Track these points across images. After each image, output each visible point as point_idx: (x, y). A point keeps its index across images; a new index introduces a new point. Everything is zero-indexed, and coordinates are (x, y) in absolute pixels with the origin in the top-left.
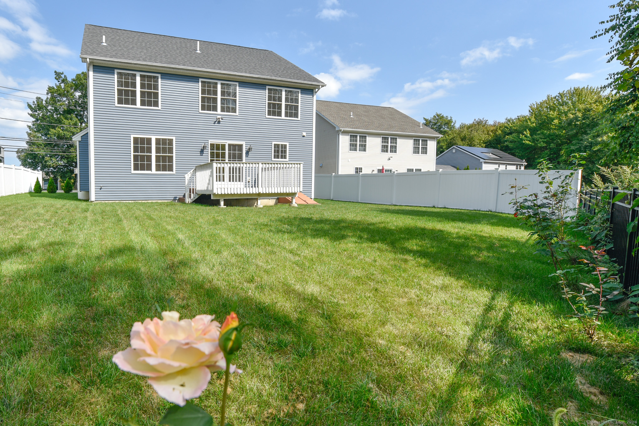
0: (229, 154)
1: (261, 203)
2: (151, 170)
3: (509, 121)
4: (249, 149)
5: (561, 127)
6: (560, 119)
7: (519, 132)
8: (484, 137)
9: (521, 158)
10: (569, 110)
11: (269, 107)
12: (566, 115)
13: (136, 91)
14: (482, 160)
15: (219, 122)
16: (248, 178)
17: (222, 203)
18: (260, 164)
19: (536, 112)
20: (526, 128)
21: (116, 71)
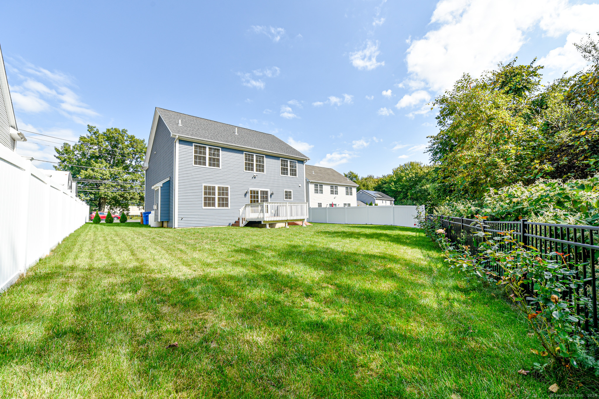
0: (261, 196)
1: (278, 225)
2: (215, 206)
3: (384, 177)
4: (272, 194)
5: (407, 181)
6: (406, 177)
7: (390, 183)
8: (374, 185)
9: (391, 196)
10: (409, 173)
11: (282, 170)
12: (408, 175)
13: (206, 157)
14: (375, 198)
15: (255, 178)
16: (272, 211)
17: (268, 226)
18: (288, 204)
19: (395, 172)
20: (392, 181)
21: (194, 144)
